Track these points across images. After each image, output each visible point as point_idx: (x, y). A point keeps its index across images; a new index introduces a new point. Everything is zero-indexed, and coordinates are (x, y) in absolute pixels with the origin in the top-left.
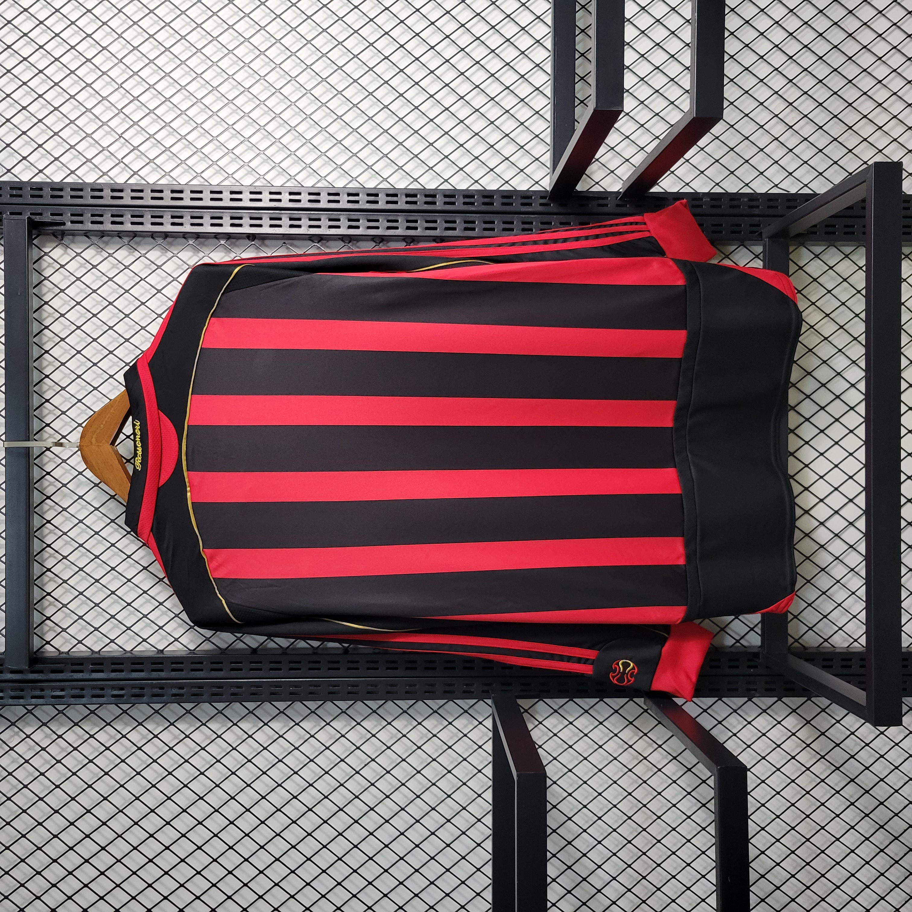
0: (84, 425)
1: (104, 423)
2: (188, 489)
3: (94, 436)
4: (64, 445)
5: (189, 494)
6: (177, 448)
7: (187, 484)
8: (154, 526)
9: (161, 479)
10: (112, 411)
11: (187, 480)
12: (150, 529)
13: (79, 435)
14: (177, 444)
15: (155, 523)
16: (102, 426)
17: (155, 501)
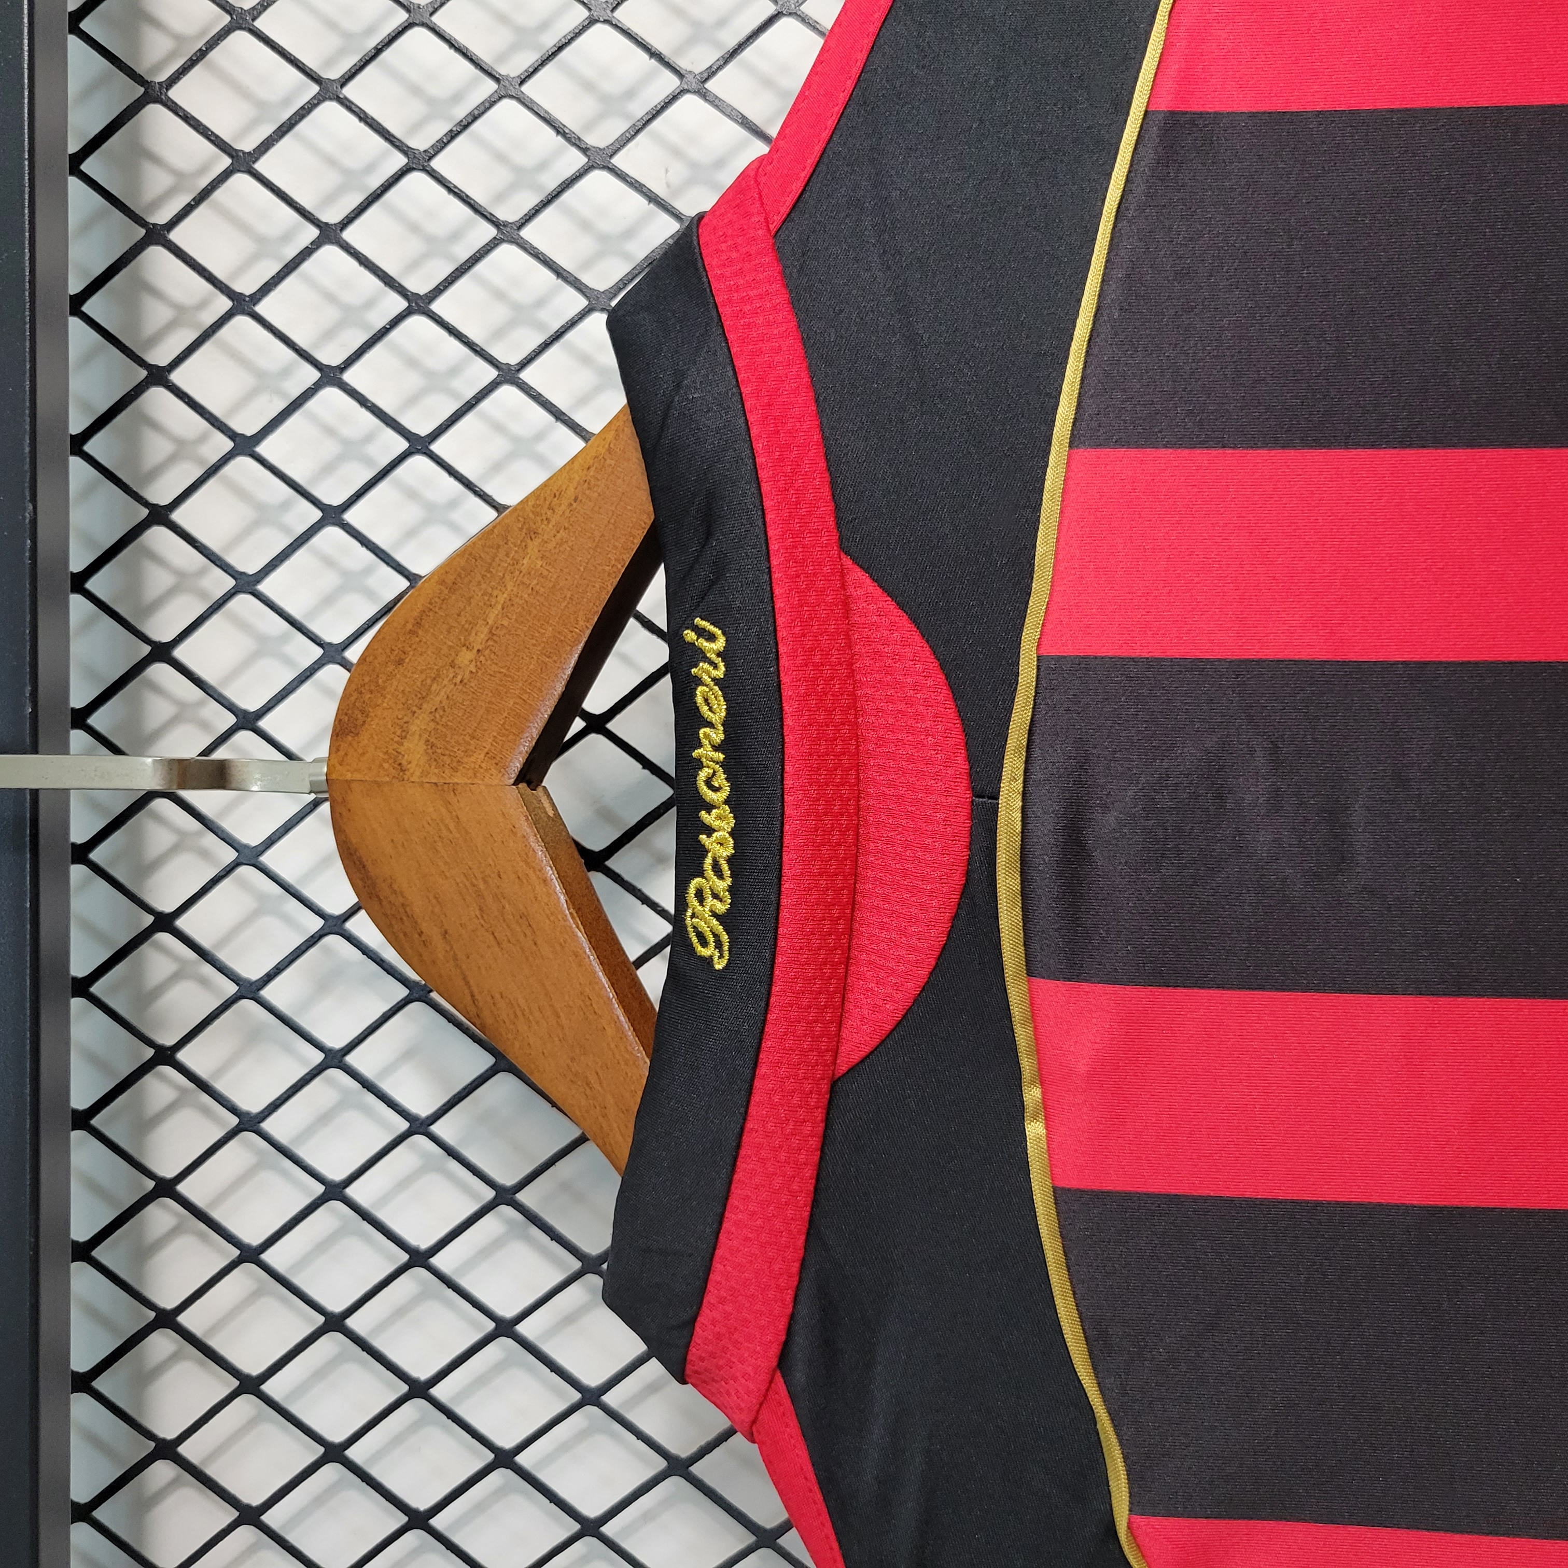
0: (353, 654)
1: (479, 638)
2: (1032, 1095)
3: (419, 724)
4: (236, 774)
5: (1035, 1130)
6: (962, 820)
7: (1027, 1064)
8: (801, 1340)
9: (851, 1022)
10: (531, 559)
11: (1023, 1035)
12: (774, 1352)
13: (328, 712)
14: (963, 793)
15: (803, 1310)
16: (465, 657)
17: (809, 1172)
